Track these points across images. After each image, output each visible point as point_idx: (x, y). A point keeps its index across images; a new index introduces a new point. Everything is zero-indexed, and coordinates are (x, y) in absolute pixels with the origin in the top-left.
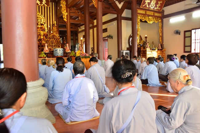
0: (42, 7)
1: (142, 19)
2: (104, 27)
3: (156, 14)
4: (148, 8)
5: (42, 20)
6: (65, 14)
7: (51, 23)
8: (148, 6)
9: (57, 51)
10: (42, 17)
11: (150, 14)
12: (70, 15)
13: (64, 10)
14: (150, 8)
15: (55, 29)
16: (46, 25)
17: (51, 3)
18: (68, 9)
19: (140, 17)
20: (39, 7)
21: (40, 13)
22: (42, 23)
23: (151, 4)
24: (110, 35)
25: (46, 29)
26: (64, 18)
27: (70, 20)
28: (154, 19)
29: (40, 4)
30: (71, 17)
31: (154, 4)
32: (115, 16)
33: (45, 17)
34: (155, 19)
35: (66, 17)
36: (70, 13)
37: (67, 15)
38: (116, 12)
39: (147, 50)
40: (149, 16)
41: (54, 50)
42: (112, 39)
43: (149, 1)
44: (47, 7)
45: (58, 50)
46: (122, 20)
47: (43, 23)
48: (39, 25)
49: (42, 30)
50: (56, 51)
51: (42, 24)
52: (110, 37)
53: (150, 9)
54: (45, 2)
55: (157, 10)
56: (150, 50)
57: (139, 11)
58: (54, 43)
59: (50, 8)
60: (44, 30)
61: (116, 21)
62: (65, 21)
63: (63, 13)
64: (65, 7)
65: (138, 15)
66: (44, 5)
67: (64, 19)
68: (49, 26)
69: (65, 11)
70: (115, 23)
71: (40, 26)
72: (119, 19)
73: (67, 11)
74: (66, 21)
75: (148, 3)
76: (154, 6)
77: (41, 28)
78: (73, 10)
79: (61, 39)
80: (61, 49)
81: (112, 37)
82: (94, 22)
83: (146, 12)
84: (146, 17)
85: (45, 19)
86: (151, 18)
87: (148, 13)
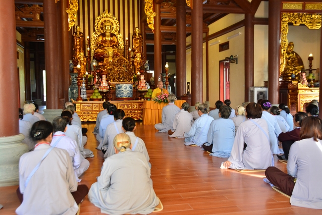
0: (113, 1)
1: (293, 22)
2: (221, 40)
5: (115, 26)
6: (151, 15)
7: (131, 32)
9: (121, 89)
10: (113, 21)
11: (316, 8)
12: (160, 17)
13: (150, 7)
15: (137, 43)
16: (121, 35)
18: (158, 6)
20: (109, 1)
21: (111, 14)
22: (113, 32)
24: (232, 56)
25: (121, 42)
26: (150, 23)
27: (159, 27)
30: (163, 22)
32: (242, 17)
33: (119, 20)
35: (152, 22)
36: (160, 12)
37: (155, 18)
38: (240, 10)
39: (299, 87)
40: (311, 12)
41: (117, 87)
42: (237, 63)
44: (123, 2)
45: (123, 87)
46: (255, 26)
47: (116, 31)
48: (108, 37)
49: (114, 45)
50: (119, 88)
51: (112, 35)
52: (233, 59)
56: (308, 88)
57: (286, 6)
58: (122, 73)
61: (244, 27)
62: (151, 29)
63: (147, 13)
64: (151, 2)
65: (284, 13)
67: (149, 26)
68: (127, 39)
69: (151, 11)
70: (241, 32)
71: (109, 39)
72: (248, 24)
73: (154, 10)
74: (153, 28)
77: (111, 41)
78: (166, 7)
79: (147, 62)
80: (128, 86)
81: (237, 59)
82: (208, 29)
83: (304, 6)
84: (304, 17)
85: (119, 25)
86: (317, 16)
87: (310, 7)
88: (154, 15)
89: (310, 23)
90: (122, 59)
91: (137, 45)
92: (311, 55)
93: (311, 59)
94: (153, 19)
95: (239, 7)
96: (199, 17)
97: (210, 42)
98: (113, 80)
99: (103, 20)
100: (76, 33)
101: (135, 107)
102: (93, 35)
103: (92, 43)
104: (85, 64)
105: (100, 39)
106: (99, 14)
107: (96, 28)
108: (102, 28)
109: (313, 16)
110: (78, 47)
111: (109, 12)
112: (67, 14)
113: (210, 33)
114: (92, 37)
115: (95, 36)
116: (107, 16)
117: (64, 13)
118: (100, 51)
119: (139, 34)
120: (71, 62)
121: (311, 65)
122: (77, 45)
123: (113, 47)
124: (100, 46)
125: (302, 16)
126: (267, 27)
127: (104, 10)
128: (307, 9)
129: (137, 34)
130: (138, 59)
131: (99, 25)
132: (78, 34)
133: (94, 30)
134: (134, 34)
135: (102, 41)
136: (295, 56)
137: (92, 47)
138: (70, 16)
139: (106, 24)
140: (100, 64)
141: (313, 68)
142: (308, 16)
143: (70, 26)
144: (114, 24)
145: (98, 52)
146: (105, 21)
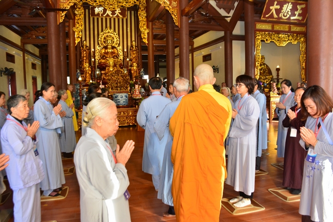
0: (114, 19)
1: (265, 40)
2: (205, 52)
3: (294, 29)
4: (276, 18)
5: (115, 40)
6: (145, 31)
7: (129, 44)
8: (275, 16)
9: (118, 98)
10: (114, 36)
11: (282, 29)
12: (152, 33)
13: (144, 25)
14: (281, 18)
15: (134, 54)
16: (121, 47)
17: (129, 12)
18: (150, 23)
19: (260, 37)
20: (110, 19)
21: (112, 30)
22: (113, 45)
23: (282, 11)
24: (214, 66)
25: (121, 53)
26: (144, 38)
27: (152, 41)
28: (290, 38)
29: (111, 16)
30: (155, 37)
31: (290, 11)
32: (222, 34)
33: (119, 35)
34: (293, 37)
35: (146, 37)
36: (152, 29)
37: (148, 33)
38: (221, 28)
39: (271, 96)
40: (278, 32)
42: (218, 73)
43: (278, 7)
44: (123, 20)
45: (119, 96)
46: (233, 41)
47: (116, 44)
48: (110, 49)
49: (114, 56)
50: (116, 97)
51: (113, 48)
53: (281, 20)
54: (120, 11)
55: (296, 21)
56: (278, 96)
57: (259, 26)
58: (120, 83)
59: (127, 20)
60: (117, 56)
61: (224, 42)
62: (145, 43)
63: (142, 29)
64: (145, 20)
65: (257, 32)
66: (118, 16)
67: (143, 40)
68: (125, 50)
69: (145, 27)
70: (221, 46)
71: (111, 51)
72: (228, 40)
73: (148, 27)
74: (147, 42)
75: (276, 10)
76: (290, 13)
77: (112, 53)
78: (158, 24)
79: (142, 70)
80: (124, 95)
81: (218, 69)
82: (193, 42)
83: (273, 27)
84: (273, 36)
85: (119, 39)
86: (283, 36)
87: (278, 28)
88: (147, 31)
89: (278, 41)
90: (119, 71)
91: (134, 55)
92: (278, 67)
93: (278, 70)
94: (146, 34)
95: (220, 25)
96: (186, 34)
97: (195, 54)
98: (112, 89)
99: (105, 35)
100: (83, 47)
101: (131, 113)
102: (97, 47)
103: (97, 54)
104: (90, 72)
105: (103, 51)
106: (102, 31)
107: (100, 42)
108: (105, 42)
109: (280, 35)
110: (85, 58)
111: (110, 28)
112: (74, 32)
113: (195, 46)
114: (96, 49)
115: (99, 48)
116: (109, 32)
117: (71, 32)
118: (103, 61)
119: (135, 46)
120: (78, 71)
121: (278, 75)
122: (84, 57)
123: (113, 57)
124: (103, 57)
125: (271, 35)
126: (243, 42)
127: (106, 27)
128: (275, 29)
129: (134, 47)
130: (135, 68)
131: (102, 40)
132: (85, 47)
133: (98, 44)
134: (132, 46)
135: (105, 53)
136: (266, 67)
137: (97, 57)
138: (76, 33)
139: (108, 39)
141: (280, 77)
142: (276, 35)
143: (76, 42)
144: (115, 38)
145: (101, 62)
146: (107, 36)
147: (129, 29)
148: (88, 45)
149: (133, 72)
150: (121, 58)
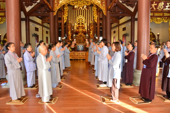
0: (83, 10)
2: (123, 26)
3: (166, 14)
4: (155, 10)
5: (83, 20)
7: (90, 22)
8: (155, 9)
9: (79, 47)
11: (159, 15)
12: (99, 17)
13: (95, 13)
14: (158, 10)
16: (86, 24)
17: (90, 7)
18: (98, 13)
20: (82, 10)
22: (83, 23)
23: (158, 6)
24: (126, 33)
26: (95, 20)
27: (99, 21)
28: (163, 19)
29: (82, 9)
31: (163, 6)
32: (130, 18)
33: (85, 18)
34: (165, 19)
35: (96, 19)
36: (99, 15)
37: (97, 17)
38: (129, 15)
42: (128, 36)
43: (156, 4)
44: (87, 11)
46: (135, 21)
51: (82, 24)
52: (126, 35)
54: (86, 7)
55: (167, 11)
59: (89, 11)
60: (84, 28)
61: (131, 22)
63: (94, 16)
64: (96, 11)
66: (85, 9)
68: (88, 25)
69: (96, 15)
70: (129, 24)
71: (81, 25)
73: (97, 15)
74: (97, 22)
75: (155, 6)
77: (82, 26)
79: (95, 34)
81: (128, 34)
82: (119, 21)
83: (154, 14)
84: (154, 18)
85: (86, 20)
86: (159, 18)
87: (156, 14)
88: (97, 16)
89: (156, 21)
90: (81, 35)
91: (92, 28)
92: (158, 34)
93: (158, 35)
94: (97, 18)
97: (120, 27)
98: (78, 43)
99: (79, 18)
100: (68, 24)
101: (84, 54)
102: (75, 24)
103: (75, 27)
104: (71, 35)
105: (78, 25)
106: (78, 16)
107: (76, 21)
108: (78, 21)
109: (158, 18)
110: (69, 29)
111: (82, 15)
112: (64, 18)
113: (120, 23)
114: (75, 25)
115: (76, 24)
116: (81, 17)
117: (62, 17)
118: (77, 30)
119: (93, 23)
120: (66, 35)
121: (158, 38)
122: (69, 28)
123: (82, 28)
124: (78, 28)
125: (153, 18)
127: (80, 14)
128: (155, 15)
129: (92, 23)
130: (91, 34)
131: (78, 20)
132: (69, 24)
133: (76, 22)
134: (91, 23)
135: (79, 26)
136: (151, 34)
137: (75, 29)
138: (65, 18)
139: (80, 20)
140: (77, 35)
141: (159, 39)
142: (155, 18)
143: (65, 22)
144: (83, 19)
145: (76, 31)
146: (80, 19)
147: (90, 15)
148: (71, 23)
149: (90, 35)
150: (86, 28)
